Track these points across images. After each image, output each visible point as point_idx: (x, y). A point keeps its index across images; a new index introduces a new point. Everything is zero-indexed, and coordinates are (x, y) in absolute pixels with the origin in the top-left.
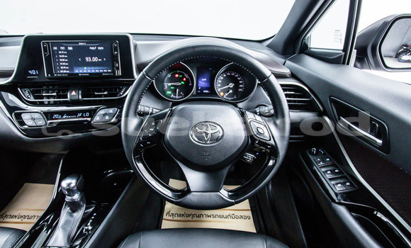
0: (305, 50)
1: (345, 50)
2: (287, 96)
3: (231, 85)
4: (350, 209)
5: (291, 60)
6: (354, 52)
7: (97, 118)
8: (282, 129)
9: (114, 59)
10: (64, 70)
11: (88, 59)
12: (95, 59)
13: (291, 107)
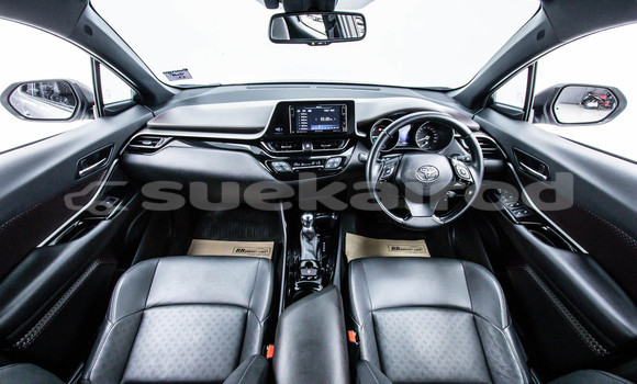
0: (491, 105)
1: (525, 109)
2: (482, 146)
3: (427, 138)
4: (528, 227)
5: (479, 114)
6: (532, 111)
7: (328, 166)
8: (478, 170)
9: (342, 118)
10: (304, 128)
11: (322, 119)
12: (328, 119)
13: (485, 156)
